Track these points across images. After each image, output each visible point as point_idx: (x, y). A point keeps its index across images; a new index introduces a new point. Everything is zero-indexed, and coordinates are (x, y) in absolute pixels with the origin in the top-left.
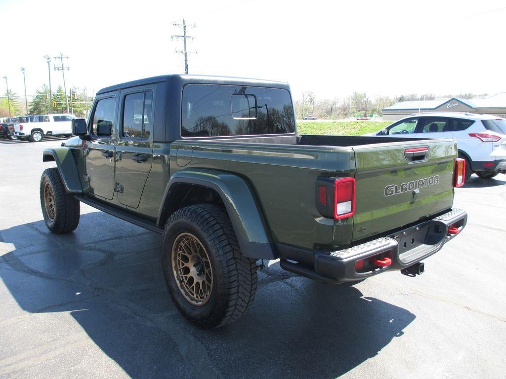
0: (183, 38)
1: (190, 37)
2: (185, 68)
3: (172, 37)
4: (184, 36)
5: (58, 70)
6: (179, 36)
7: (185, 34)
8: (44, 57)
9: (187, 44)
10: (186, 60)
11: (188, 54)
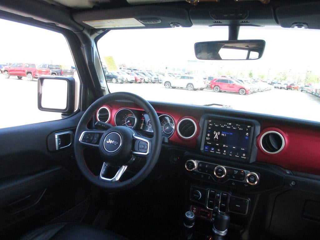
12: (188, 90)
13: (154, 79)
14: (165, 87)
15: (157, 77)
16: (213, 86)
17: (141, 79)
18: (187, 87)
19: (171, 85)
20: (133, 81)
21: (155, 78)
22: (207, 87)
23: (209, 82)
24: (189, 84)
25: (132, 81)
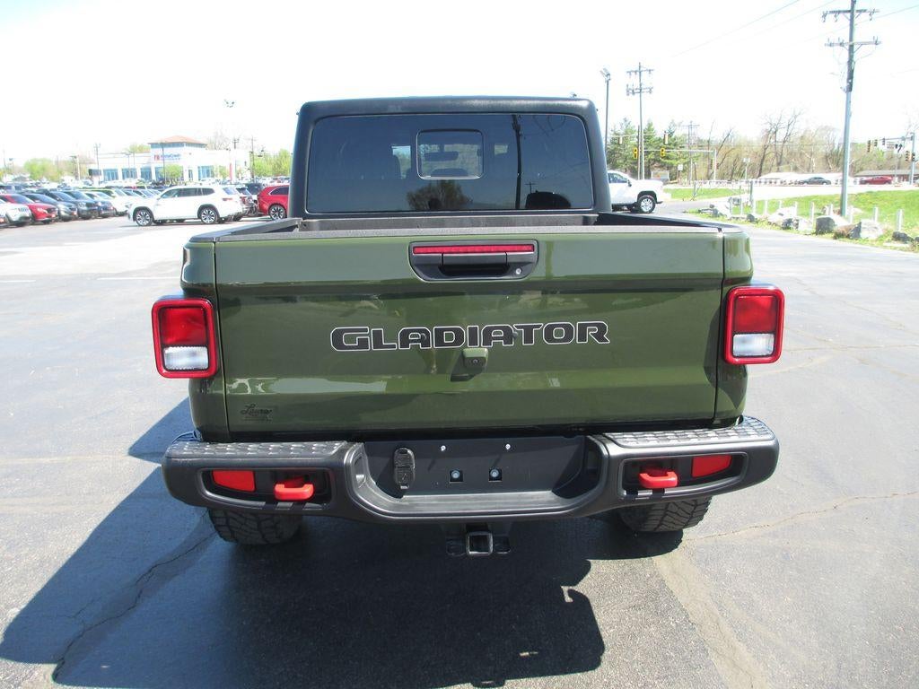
0: (849, 15)
1: (865, 11)
2: (846, 76)
3: (825, 16)
4: (851, 11)
5: (634, 93)
6: (839, 12)
7: (853, 6)
8: (601, 72)
9: (855, 27)
10: (850, 61)
11: (855, 47)
12: (205, 224)
13: (85, 208)
14: (135, 223)
15: (90, 200)
16: (266, 207)
17: (50, 210)
18: (199, 217)
19: (151, 215)
20: (26, 218)
21: (88, 205)
22: (250, 212)
23: (255, 197)
24: (202, 208)
25: (23, 221)
